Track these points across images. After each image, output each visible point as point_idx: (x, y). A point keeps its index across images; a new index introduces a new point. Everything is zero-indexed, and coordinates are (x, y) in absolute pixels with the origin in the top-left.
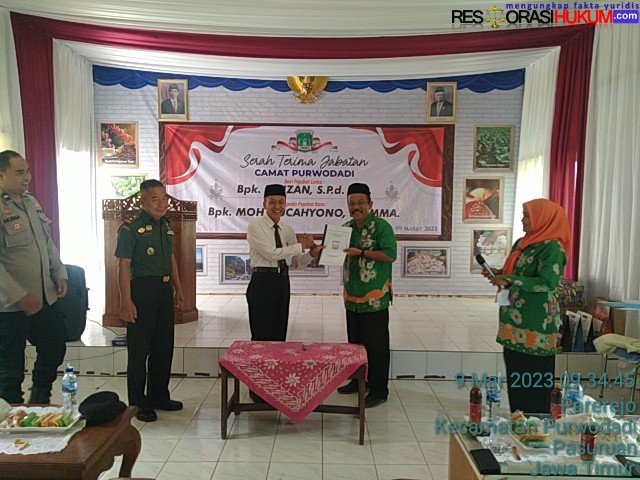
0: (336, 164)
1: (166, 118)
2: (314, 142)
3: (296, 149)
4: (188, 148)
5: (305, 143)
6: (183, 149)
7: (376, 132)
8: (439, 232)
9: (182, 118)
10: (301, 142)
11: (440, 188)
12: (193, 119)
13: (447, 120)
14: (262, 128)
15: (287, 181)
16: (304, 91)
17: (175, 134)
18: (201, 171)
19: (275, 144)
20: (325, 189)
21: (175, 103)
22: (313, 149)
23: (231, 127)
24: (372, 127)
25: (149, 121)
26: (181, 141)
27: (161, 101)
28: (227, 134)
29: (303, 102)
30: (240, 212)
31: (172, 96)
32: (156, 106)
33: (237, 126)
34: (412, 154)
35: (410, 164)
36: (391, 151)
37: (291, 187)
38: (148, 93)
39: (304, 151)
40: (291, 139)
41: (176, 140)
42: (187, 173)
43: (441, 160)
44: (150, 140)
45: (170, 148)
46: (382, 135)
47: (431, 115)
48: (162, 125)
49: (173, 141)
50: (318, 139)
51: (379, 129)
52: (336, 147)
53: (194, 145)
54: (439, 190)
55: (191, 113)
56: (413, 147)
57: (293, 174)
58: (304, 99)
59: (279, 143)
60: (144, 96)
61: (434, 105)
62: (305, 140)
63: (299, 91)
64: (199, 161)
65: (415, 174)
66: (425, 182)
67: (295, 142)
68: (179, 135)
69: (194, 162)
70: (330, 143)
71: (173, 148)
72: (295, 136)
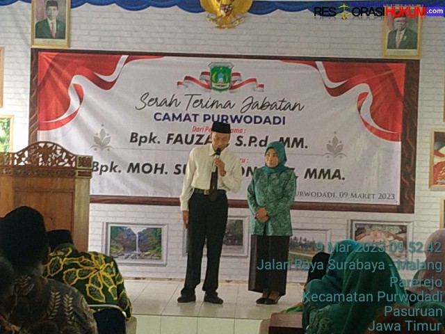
0: (261, 108)
1: (41, 43)
2: (233, 78)
3: (209, 87)
4: (67, 83)
5: (221, 80)
6: (60, 84)
7: (316, 66)
8: (397, 202)
9: (60, 44)
10: (217, 78)
11: (400, 143)
12: (76, 46)
13: (410, 54)
14: (165, 58)
15: (195, 129)
16: (222, 12)
17: (51, 65)
18: (83, 114)
19: (182, 80)
20: (246, 140)
21: (53, 25)
22: (232, 88)
23: (125, 57)
24: (310, 61)
25: (18, 48)
26: (59, 74)
27: (36, 22)
28: (119, 65)
29: (219, 27)
30: (133, 168)
31: (50, 16)
32: (28, 29)
33: (133, 56)
34: (363, 96)
35: (359, 109)
36: (335, 92)
37: (201, 136)
38: (19, 12)
39: (221, 90)
40: (203, 73)
41: (52, 73)
42: (65, 116)
43: (400, 106)
44: (18, 72)
45: (44, 82)
46: (323, 71)
47: (389, 48)
48: (35, 53)
49: (48, 73)
50: (238, 74)
51: (319, 64)
52: (262, 86)
53: (76, 80)
54: (398, 145)
55: (73, 38)
56: (363, 88)
57: (205, 120)
58: (221, 23)
59: (187, 78)
60: (14, 14)
61: (393, 33)
62: (221, 76)
63: (216, 13)
64: (81, 100)
65: (366, 124)
66: (378, 134)
67: (208, 77)
68: (56, 65)
69: (74, 102)
70: (254, 80)
71: (48, 84)
72: (209, 70)
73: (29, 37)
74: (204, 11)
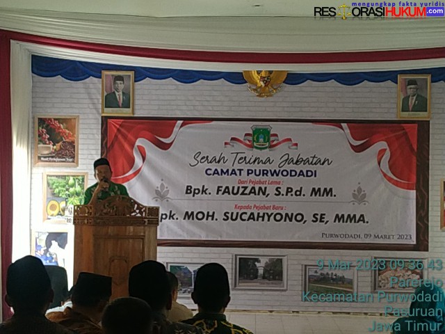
0: (296, 163)
1: (110, 112)
2: (272, 138)
3: (251, 146)
4: (132, 146)
5: (261, 140)
6: (126, 146)
7: (341, 128)
8: (414, 241)
9: (126, 112)
10: (258, 138)
11: (415, 191)
12: (139, 113)
13: (421, 116)
14: (214, 123)
15: (240, 182)
16: (262, 83)
17: (118, 130)
18: (146, 170)
19: (229, 141)
20: (283, 191)
21: (120, 96)
22: (271, 147)
23: (180, 122)
24: (337, 123)
25: (91, 116)
26: (125, 137)
27: (105, 94)
28: (176, 129)
29: (260, 96)
30: (188, 216)
31: (117, 90)
32: (99, 100)
33: (187, 121)
34: (382, 152)
35: (379, 164)
36: (358, 149)
37: (246, 188)
38: (91, 86)
39: (261, 149)
40: (246, 135)
41: (120, 136)
42: (131, 172)
43: (414, 160)
44: (91, 136)
45: (112, 144)
46: (348, 131)
47: (403, 111)
48: (105, 120)
49: (116, 136)
50: (276, 135)
51: (344, 125)
52: (296, 145)
53: (139, 142)
54: (413, 193)
55: (136, 107)
56: (382, 145)
57: (248, 174)
58: (261, 93)
59: (233, 139)
60: (87, 88)
61: (406, 100)
62: (261, 137)
63: (256, 84)
64: (144, 159)
65: (385, 175)
66: (396, 184)
67: (251, 138)
68: (122, 130)
69: (138, 161)
70: (290, 140)
71: (116, 146)
72: (251, 132)
73: (100, 106)
74: (246, 82)
